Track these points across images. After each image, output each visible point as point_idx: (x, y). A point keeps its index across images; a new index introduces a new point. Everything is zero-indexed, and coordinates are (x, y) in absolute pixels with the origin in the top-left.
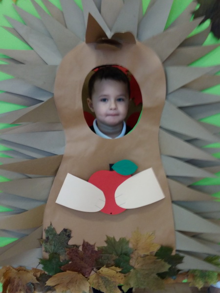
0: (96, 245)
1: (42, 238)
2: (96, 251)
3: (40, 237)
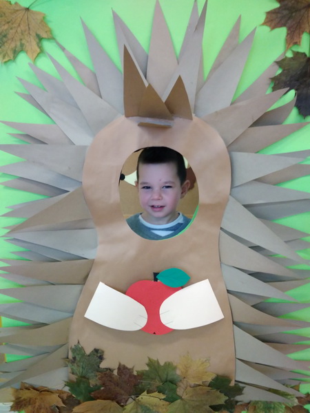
0: (136, 369)
1: (68, 358)
2: (135, 376)
3: (65, 356)
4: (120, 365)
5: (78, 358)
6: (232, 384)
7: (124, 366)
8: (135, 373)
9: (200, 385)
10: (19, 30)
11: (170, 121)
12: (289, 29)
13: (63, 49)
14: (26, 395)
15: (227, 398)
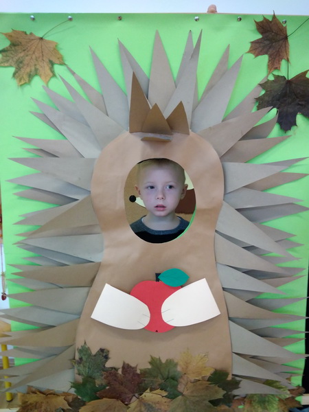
0: (139, 367)
1: (74, 359)
2: (138, 375)
3: (71, 357)
4: (124, 363)
5: (84, 359)
6: (230, 378)
7: (128, 365)
8: (138, 372)
9: (199, 380)
10: (34, 57)
11: (169, 136)
12: (270, 56)
13: (73, 73)
14: (33, 399)
15: (225, 392)
